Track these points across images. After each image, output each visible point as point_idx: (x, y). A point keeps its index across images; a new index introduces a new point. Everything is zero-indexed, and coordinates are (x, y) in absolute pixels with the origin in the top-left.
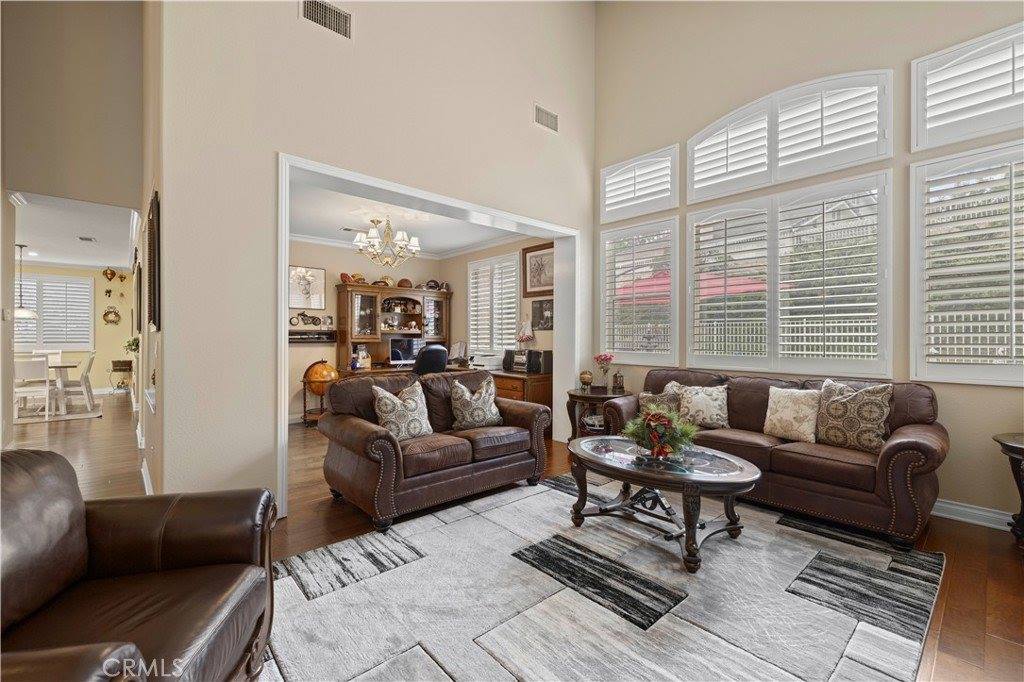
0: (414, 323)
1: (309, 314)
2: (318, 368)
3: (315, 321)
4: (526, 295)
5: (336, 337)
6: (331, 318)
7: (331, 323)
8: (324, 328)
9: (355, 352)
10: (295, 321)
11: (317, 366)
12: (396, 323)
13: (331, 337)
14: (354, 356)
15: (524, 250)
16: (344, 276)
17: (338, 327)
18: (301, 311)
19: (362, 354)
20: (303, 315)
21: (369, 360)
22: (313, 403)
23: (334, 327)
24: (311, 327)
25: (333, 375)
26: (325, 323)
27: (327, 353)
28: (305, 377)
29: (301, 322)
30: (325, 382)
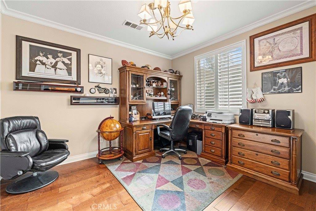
0: (162, 93)
1: (102, 86)
2: (108, 122)
3: (106, 91)
4: (253, 68)
5: (120, 101)
6: (115, 89)
7: (116, 93)
8: (112, 95)
9: (130, 110)
10: (93, 91)
11: (107, 121)
12: (152, 93)
13: (116, 101)
14: (130, 113)
15: (250, 37)
16: (124, 62)
17: (120, 95)
18: (96, 85)
19: (135, 111)
20: (98, 87)
21: (139, 115)
22: (104, 144)
23: (117, 95)
24: (103, 95)
25: (118, 126)
26: (112, 92)
27: (113, 111)
28: (99, 128)
29: (97, 91)
30: (113, 132)
